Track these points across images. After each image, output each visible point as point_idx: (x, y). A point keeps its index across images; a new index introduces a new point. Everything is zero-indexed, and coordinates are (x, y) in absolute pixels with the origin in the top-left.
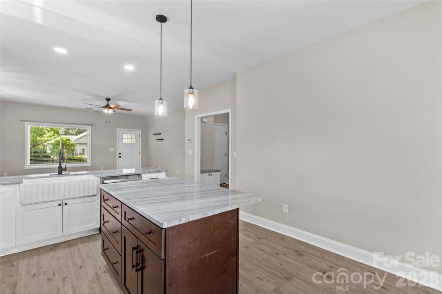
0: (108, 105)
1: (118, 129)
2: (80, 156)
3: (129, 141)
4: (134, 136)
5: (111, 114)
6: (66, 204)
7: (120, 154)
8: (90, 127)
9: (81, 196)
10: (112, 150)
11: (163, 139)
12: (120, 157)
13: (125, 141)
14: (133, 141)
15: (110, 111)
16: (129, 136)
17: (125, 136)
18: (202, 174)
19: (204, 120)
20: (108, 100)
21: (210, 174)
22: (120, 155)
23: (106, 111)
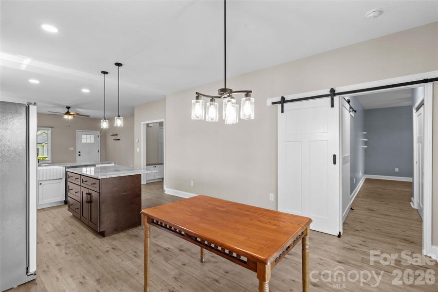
0: (68, 112)
1: (77, 131)
3: (88, 141)
4: (93, 137)
5: (71, 120)
6: (41, 184)
7: (79, 152)
8: (50, 129)
9: (51, 179)
10: (71, 149)
11: (119, 140)
12: (80, 155)
13: (84, 141)
14: (92, 141)
15: (70, 117)
16: (88, 136)
17: (84, 136)
18: (148, 167)
19: (150, 125)
20: (68, 108)
21: (155, 166)
22: (79, 154)
23: (66, 117)
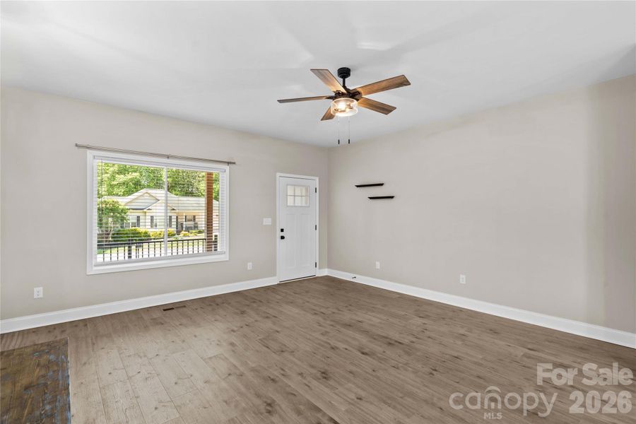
1: (279, 174)
2: (134, 228)
7: (282, 231)
10: (267, 221)
11: (390, 197)
12: (282, 238)
22: (282, 234)
